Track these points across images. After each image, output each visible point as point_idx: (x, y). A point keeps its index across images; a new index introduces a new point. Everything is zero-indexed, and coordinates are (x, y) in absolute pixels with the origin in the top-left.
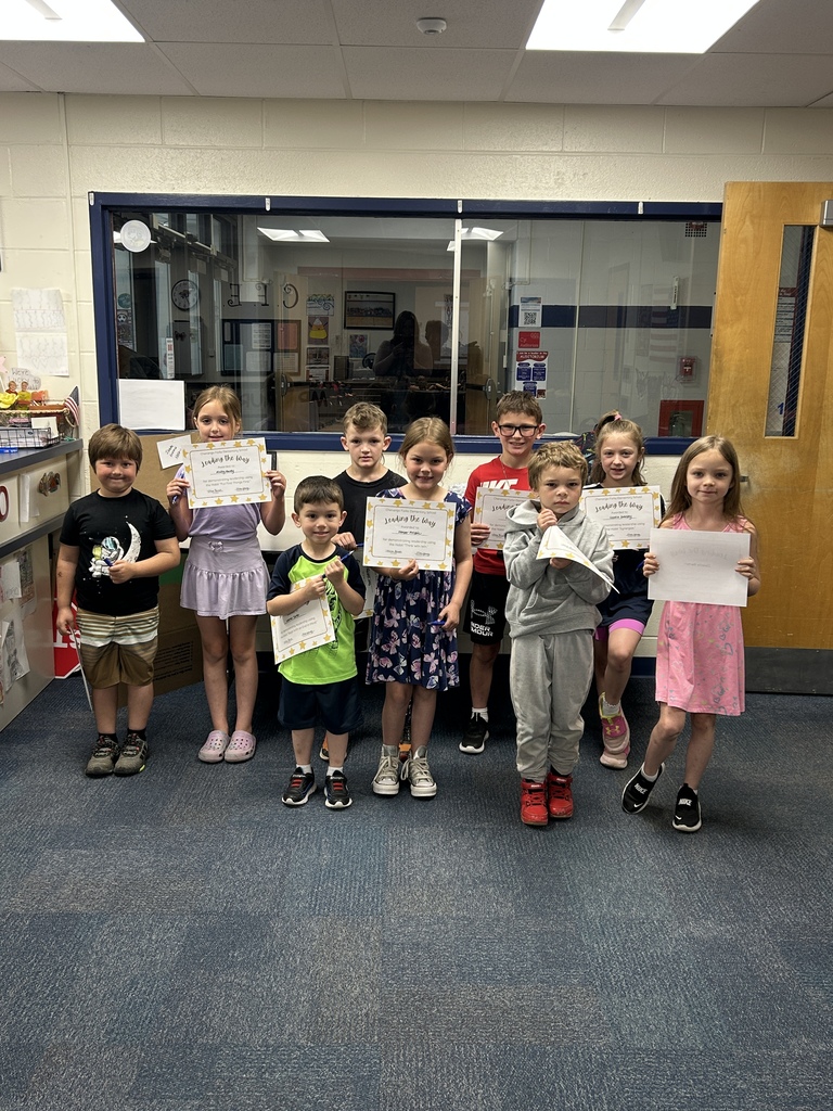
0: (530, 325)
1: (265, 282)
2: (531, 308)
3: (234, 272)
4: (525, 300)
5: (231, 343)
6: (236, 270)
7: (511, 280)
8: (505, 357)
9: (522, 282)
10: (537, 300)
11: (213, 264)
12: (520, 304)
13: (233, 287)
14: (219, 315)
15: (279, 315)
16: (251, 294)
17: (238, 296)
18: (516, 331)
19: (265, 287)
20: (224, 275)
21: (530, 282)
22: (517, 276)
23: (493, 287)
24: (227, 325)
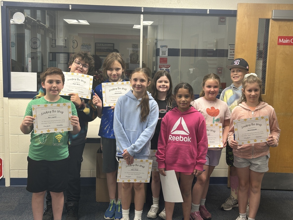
0: (164, 55)
1: (66, 38)
2: (164, 49)
3: (54, 34)
4: (162, 47)
5: (52, 60)
6: (55, 34)
7: (156, 39)
8: (155, 67)
9: (161, 40)
10: (166, 46)
11: (46, 31)
12: (160, 48)
13: (54, 40)
14: (48, 50)
15: (71, 50)
16: (60, 42)
17: (55, 44)
18: (159, 58)
19: (66, 40)
20: (51, 36)
21: (163, 40)
22: (159, 38)
23: (150, 42)
24: (51, 54)
